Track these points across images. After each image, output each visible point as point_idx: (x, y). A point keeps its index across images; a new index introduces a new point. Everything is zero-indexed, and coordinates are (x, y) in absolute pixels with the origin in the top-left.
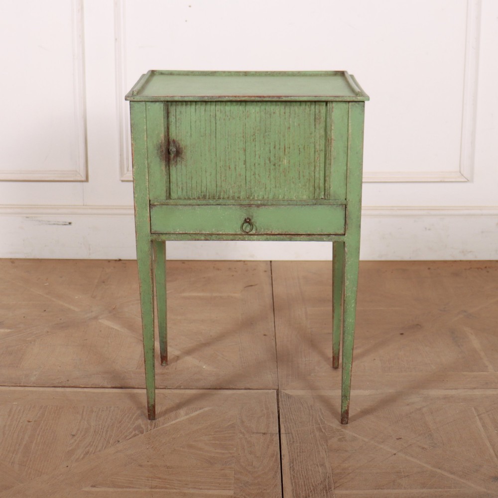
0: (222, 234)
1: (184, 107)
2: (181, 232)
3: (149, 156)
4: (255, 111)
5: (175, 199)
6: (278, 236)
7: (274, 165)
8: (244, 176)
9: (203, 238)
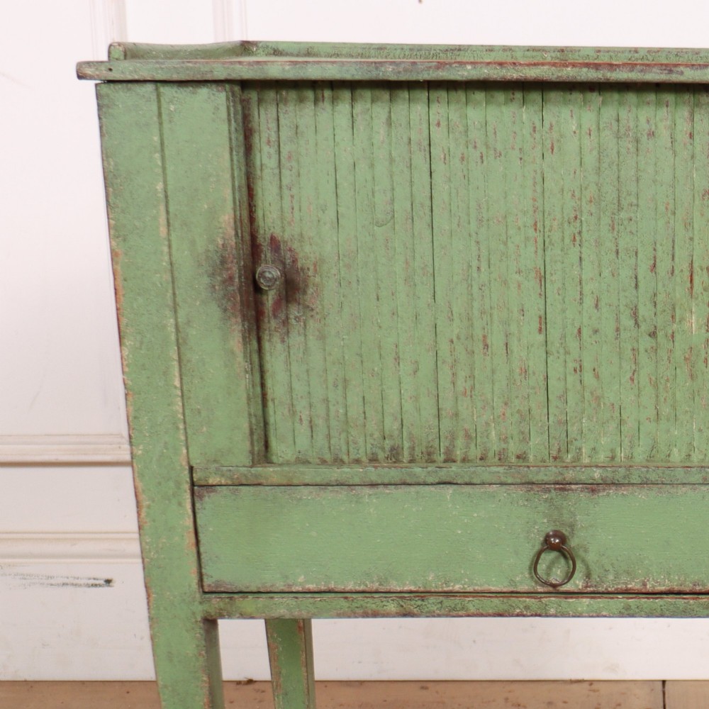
0: (465, 594)
1: (309, 107)
2: (312, 587)
3: (179, 299)
4: (580, 126)
5: (288, 463)
6: (670, 599)
7: (653, 335)
8: (542, 378)
9: (392, 607)
